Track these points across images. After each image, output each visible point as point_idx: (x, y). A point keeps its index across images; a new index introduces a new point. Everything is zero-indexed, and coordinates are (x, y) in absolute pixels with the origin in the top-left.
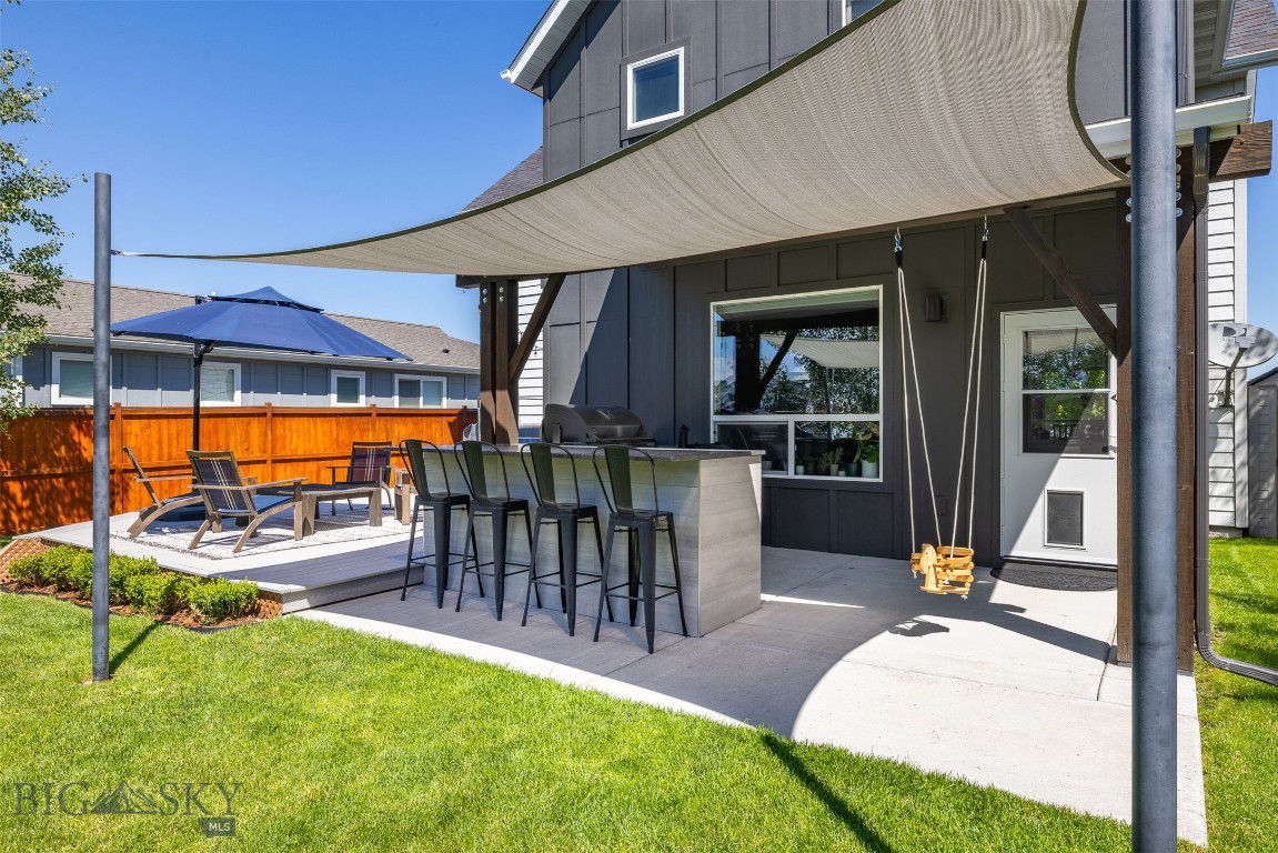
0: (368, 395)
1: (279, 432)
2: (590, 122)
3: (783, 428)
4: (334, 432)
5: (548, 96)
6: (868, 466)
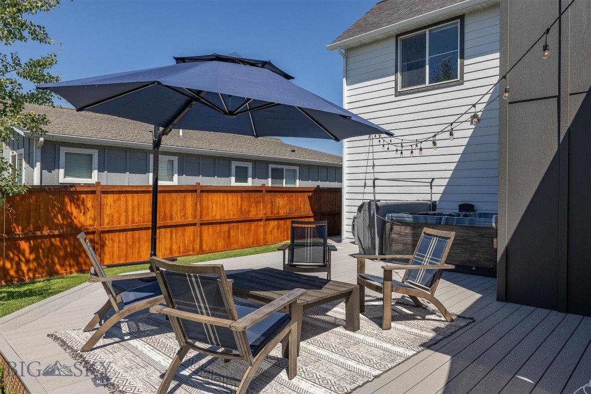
1: (205, 203)
4: (239, 204)
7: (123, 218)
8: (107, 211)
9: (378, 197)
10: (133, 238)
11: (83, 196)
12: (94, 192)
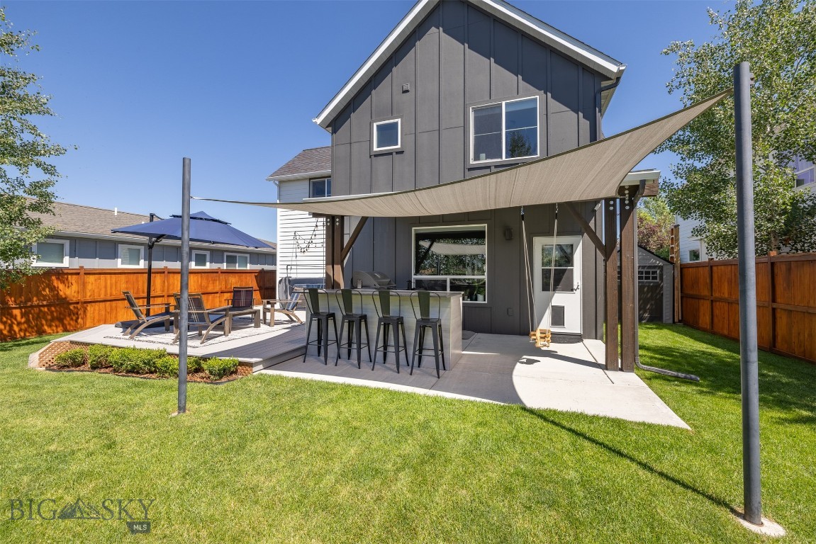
0: (211, 262)
1: (171, 281)
2: (355, 146)
3: (445, 281)
4: (200, 281)
5: (334, 132)
6: (480, 297)
8: (89, 287)
9: (290, 275)
11: (69, 276)
12: (78, 274)
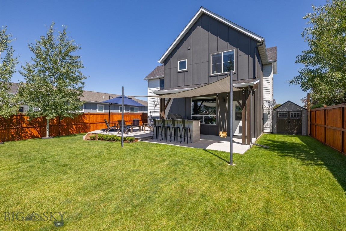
0: (125, 110)
1: (113, 117)
7: (94, 120)
8: (91, 119)
9: (151, 115)
10: (97, 125)
11: (86, 115)
12: (88, 114)
